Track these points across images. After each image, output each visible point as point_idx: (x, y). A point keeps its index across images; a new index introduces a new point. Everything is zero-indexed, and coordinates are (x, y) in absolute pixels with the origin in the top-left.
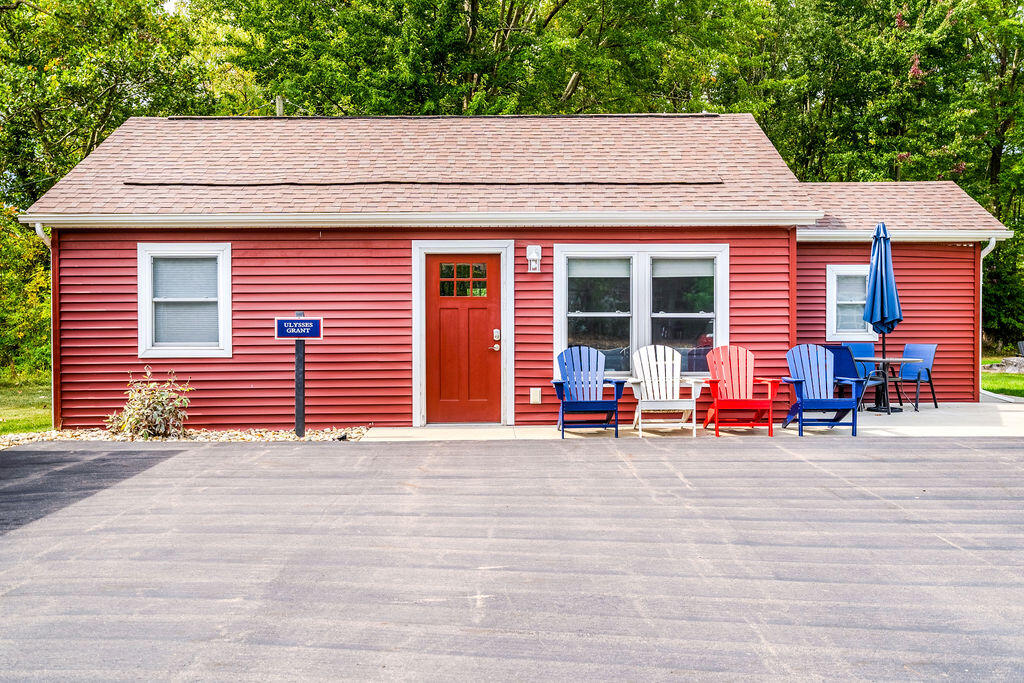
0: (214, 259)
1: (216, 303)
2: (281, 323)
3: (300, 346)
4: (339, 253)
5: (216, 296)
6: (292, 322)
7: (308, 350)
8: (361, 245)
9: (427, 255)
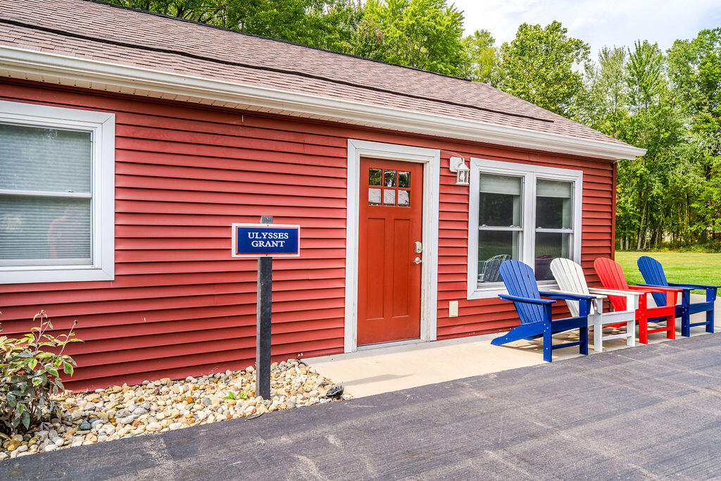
0: (85, 136)
1: (87, 201)
2: (242, 233)
3: (266, 264)
4: (266, 145)
5: (89, 189)
6: (260, 230)
7: (275, 266)
8: (292, 138)
9: (362, 158)
